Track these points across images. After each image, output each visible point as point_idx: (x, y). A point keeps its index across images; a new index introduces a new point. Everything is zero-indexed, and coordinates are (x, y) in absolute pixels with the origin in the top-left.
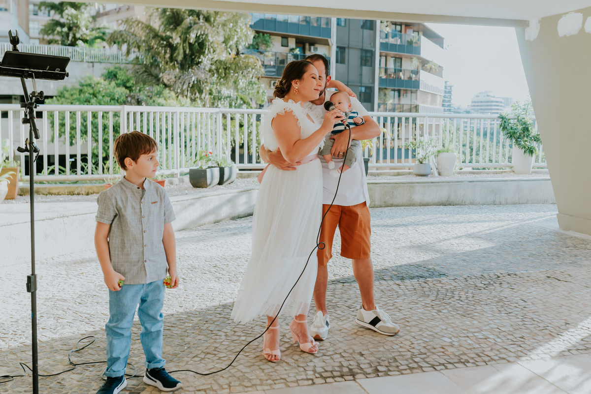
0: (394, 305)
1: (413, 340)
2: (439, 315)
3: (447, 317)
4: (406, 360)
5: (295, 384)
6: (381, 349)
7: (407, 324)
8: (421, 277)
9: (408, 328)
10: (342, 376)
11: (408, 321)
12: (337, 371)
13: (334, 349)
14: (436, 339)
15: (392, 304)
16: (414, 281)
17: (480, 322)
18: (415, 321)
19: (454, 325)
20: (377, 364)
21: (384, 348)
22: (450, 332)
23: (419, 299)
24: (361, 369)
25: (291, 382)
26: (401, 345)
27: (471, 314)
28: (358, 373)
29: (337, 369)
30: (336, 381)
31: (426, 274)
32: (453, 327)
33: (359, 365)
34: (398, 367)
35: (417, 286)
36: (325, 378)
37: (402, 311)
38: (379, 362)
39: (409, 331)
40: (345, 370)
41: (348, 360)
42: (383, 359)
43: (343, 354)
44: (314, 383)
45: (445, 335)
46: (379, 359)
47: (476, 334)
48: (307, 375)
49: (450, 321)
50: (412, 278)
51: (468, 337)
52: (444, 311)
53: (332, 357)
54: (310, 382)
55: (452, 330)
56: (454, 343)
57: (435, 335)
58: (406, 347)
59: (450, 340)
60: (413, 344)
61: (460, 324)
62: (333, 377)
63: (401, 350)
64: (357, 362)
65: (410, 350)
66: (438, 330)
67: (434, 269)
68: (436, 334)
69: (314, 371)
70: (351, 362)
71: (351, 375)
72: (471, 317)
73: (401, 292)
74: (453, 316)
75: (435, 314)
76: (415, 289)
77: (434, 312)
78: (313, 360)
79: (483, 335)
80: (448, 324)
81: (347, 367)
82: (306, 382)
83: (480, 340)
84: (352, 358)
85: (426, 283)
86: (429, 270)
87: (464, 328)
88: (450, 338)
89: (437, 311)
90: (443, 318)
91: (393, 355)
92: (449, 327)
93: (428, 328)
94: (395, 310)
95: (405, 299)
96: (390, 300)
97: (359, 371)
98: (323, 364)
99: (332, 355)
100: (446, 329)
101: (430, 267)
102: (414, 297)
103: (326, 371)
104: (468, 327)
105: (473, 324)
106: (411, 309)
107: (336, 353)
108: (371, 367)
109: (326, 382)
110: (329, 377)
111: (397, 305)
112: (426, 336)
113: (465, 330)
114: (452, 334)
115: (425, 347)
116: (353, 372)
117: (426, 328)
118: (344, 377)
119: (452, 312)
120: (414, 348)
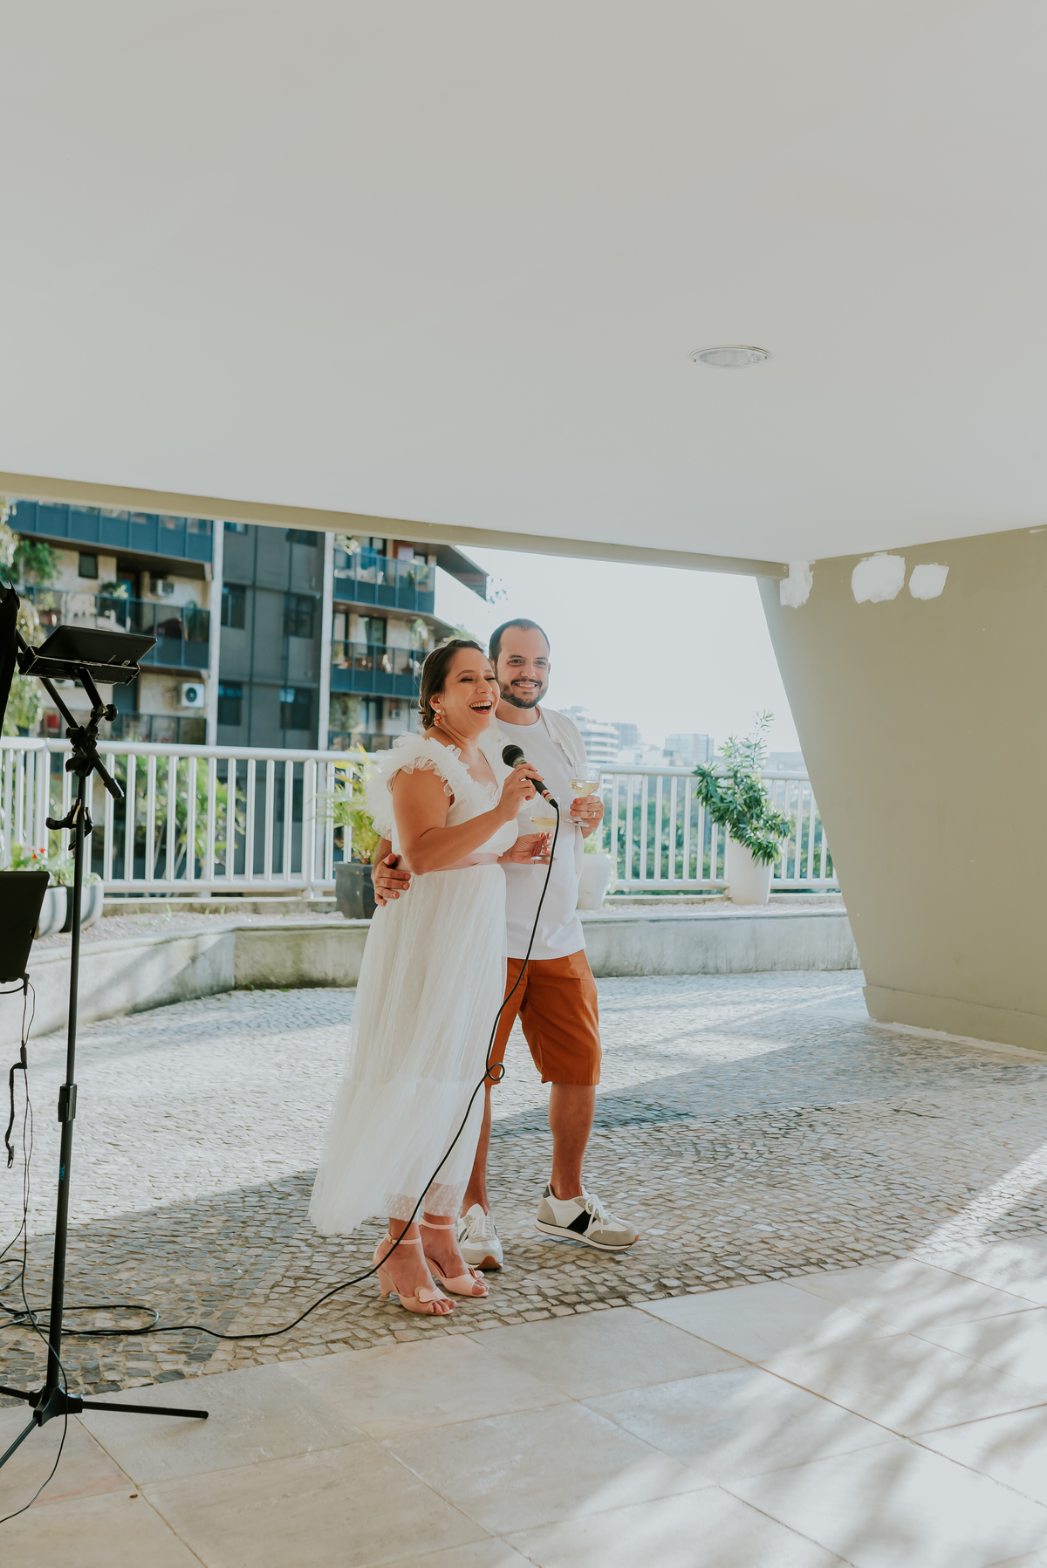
0: (622, 1173)
1: (698, 1231)
2: (723, 1186)
3: (741, 1190)
4: (709, 1265)
5: (519, 1320)
6: (648, 1251)
7: (671, 1204)
8: (643, 1121)
9: (678, 1212)
10: (602, 1300)
11: (670, 1201)
12: (587, 1292)
13: (555, 1256)
14: (742, 1229)
15: (618, 1173)
16: (633, 1128)
17: (810, 1196)
18: (684, 1199)
19: (764, 1204)
20: (658, 1276)
21: (654, 1249)
22: (763, 1216)
23: (665, 1161)
24: (631, 1285)
25: (508, 1315)
26: (684, 1242)
27: (783, 1182)
28: (630, 1293)
29: (585, 1288)
30: (595, 1310)
31: (649, 1115)
32: (764, 1207)
33: (623, 1280)
34: (699, 1278)
35: (644, 1137)
36: (572, 1305)
37: (645, 1184)
38: (659, 1273)
39: (683, 1217)
40: (602, 1289)
41: (597, 1273)
42: (662, 1266)
43: (578, 1262)
44: (554, 1316)
45: (756, 1221)
46: (657, 1267)
47: (814, 1216)
48: (531, 1302)
49: (752, 1197)
50: (625, 1123)
51: (801, 1221)
52: (729, 1179)
53: (561, 1268)
54: (546, 1314)
55: (764, 1210)
56: (781, 1232)
57: (738, 1221)
58: (693, 1244)
59: (771, 1229)
60: (703, 1238)
61: (775, 1201)
62: (587, 1303)
63: (686, 1249)
64: (617, 1276)
65: (705, 1249)
66: (738, 1212)
67: (660, 1105)
68: (738, 1218)
69: (540, 1293)
70: (604, 1275)
71: (618, 1297)
72: (787, 1188)
73: (620, 1150)
74: (752, 1187)
75: (714, 1185)
76: (645, 1143)
77: (711, 1183)
78: (526, 1277)
79: (828, 1217)
80: (750, 1201)
81: (602, 1284)
82: (538, 1315)
83: (826, 1225)
84: (603, 1270)
85: (659, 1131)
86: (649, 1108)
87: (784, 1206)
88: (770, 1225)
89: (715, 1181)
90: (735, 1191)
91: (678, 1259)
92: (756, 1206)
93: (717, 1210)
94: (631, 1182)
95: (636, 1163)
96: (607, 1164)
97: (631, 1290)
98: (553, 1283)
99: (560, 1265)
100: (753, 1210)
101: (650, 1101)
102: (654, 1158)
103: (567, 1293)
104: (792, 1204)
105: (799, 1199)
106: (660, 1178)
107: (566, 1263)
108: (649, 1281)
109: (577, 1313)
110: (579, 1303)
111: (630, 1173)
112: (722, 1223)
113: (789, 1210)
114: (768, 1217)
115: (729, 1243)
116: (617, 1292)
117: (712, 1211)
118: (606, 1301)
119: (745, 1181)
120: (710, 1246)
